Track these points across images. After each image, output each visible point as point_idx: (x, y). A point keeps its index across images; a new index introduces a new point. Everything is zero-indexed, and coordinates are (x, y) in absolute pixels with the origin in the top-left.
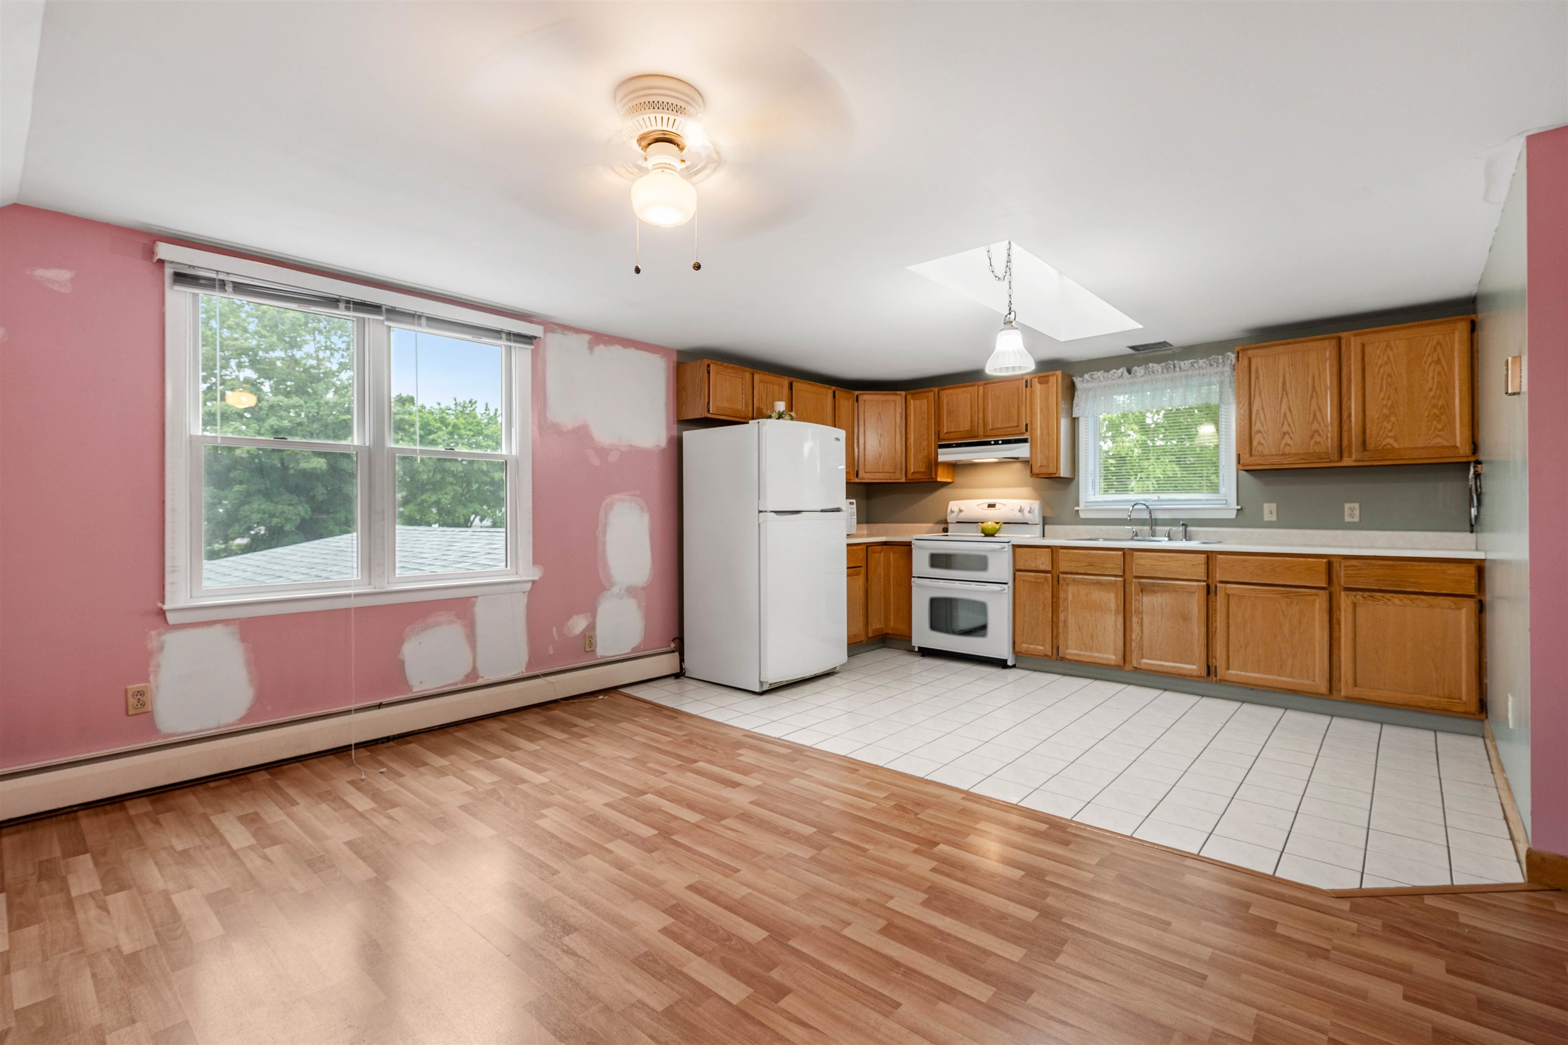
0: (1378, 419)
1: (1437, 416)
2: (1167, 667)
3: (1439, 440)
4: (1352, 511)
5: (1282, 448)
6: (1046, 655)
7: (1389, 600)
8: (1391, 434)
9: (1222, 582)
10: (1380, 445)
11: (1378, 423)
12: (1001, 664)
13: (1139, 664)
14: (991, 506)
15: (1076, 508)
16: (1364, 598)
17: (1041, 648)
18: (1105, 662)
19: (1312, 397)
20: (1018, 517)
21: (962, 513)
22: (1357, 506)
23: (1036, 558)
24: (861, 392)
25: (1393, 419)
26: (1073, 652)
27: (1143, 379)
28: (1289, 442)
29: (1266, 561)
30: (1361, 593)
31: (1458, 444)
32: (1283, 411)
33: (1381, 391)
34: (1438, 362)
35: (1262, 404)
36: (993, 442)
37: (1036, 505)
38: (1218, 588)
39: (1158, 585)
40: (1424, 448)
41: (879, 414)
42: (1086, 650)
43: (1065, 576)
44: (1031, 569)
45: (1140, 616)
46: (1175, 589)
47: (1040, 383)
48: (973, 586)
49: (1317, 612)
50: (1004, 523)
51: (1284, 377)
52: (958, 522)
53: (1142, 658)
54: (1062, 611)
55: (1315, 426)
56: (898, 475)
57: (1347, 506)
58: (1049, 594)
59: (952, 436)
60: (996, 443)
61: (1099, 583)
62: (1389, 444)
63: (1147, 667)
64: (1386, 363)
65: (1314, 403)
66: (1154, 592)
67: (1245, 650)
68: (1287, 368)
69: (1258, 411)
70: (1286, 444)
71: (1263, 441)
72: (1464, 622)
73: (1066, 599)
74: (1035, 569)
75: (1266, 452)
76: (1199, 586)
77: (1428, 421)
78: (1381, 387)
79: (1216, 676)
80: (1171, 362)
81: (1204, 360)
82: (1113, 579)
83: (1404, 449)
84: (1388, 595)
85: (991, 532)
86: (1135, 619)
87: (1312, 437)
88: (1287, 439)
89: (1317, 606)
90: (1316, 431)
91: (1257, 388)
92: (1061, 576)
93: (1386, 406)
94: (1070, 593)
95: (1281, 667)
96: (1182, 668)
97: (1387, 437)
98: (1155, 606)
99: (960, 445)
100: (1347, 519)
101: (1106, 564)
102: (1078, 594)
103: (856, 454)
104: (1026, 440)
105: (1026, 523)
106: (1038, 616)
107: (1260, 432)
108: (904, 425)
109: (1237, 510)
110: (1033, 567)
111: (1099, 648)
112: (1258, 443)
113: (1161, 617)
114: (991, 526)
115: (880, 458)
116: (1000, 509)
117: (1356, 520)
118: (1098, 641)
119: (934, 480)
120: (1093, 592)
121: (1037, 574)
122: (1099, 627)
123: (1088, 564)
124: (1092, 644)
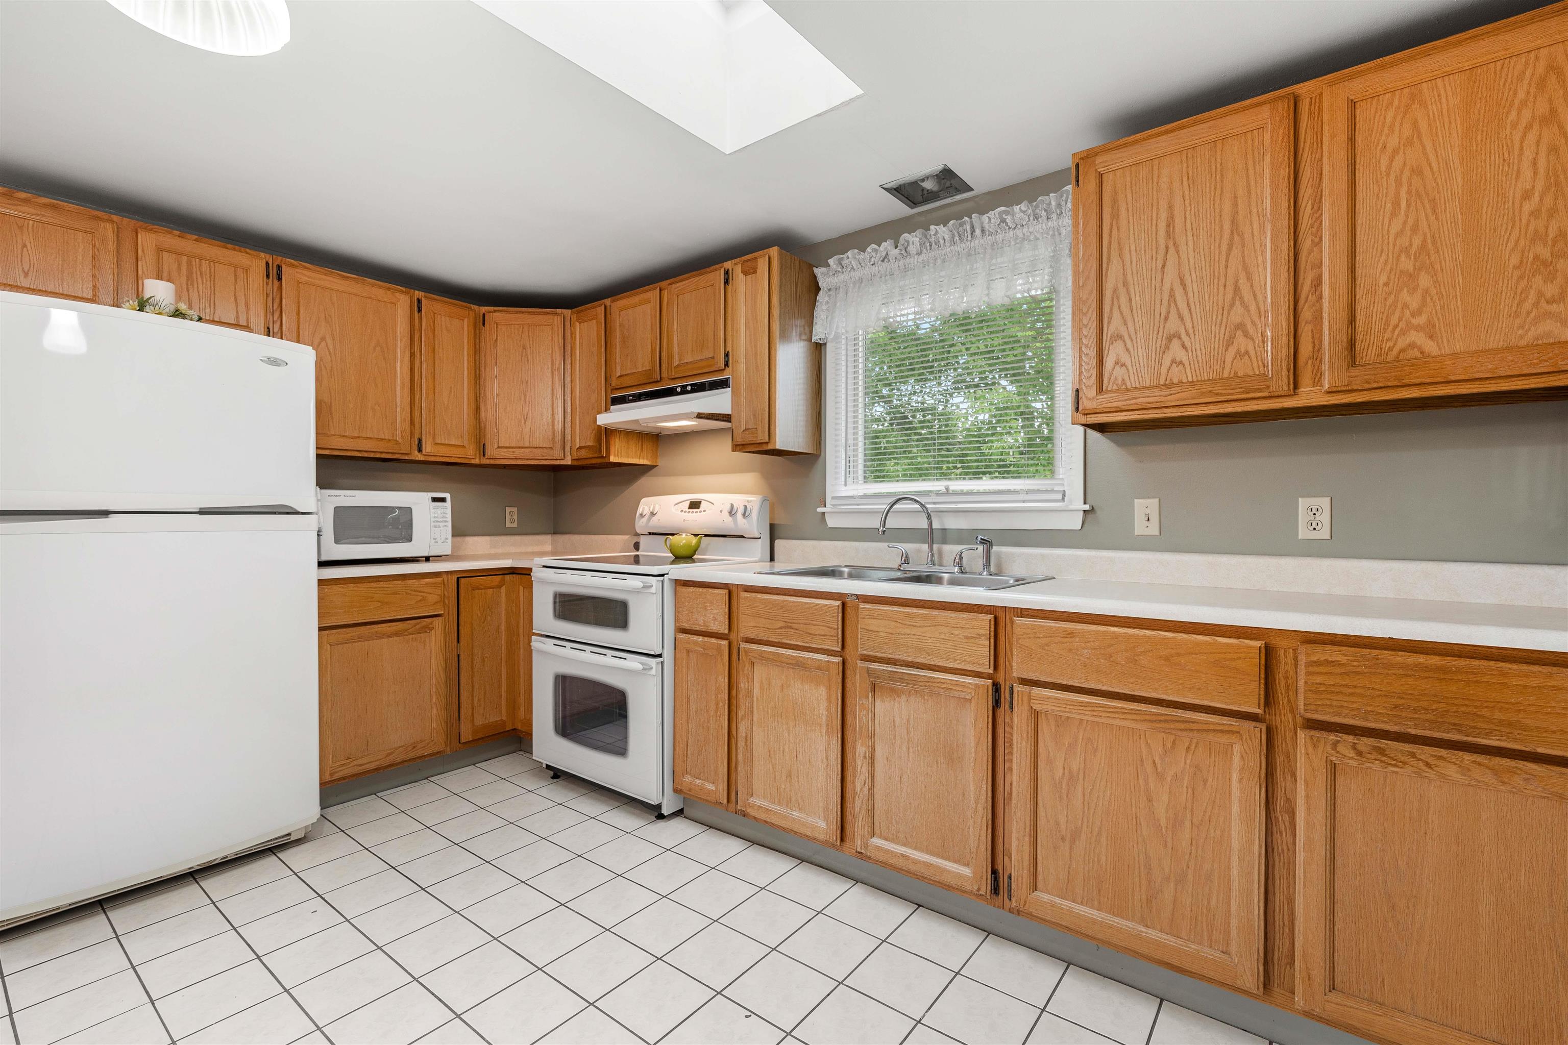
0: (1387, 284)
1: (1545, 263)
2: (916, 862)
4: (1314, 515)
5: (1164, 370)
6: (719, 804)
7: (1428, 765)
8: (1421, 320)
9: (1024, 682)
10: (1391, 349)
11: (1388, 294)
12: (655, 811)
13: (866, 846)
14: (695, 505)
15: (820, 510)
16: (1360, 754)
17: (711, 787)
18: (809, 833)
19: (1230, 247)
20: (728, 524)
21: (654, 518)
22: (1325, 503)
23: (705, 608)
24: (492, 308)
25: (1424, 280)
26: (758, 802)
28: (1181, 355)
29: (1116, 637)
30: (1350, 739)
32: (1167, 286)
33: (1394, 214)
35: (1124, 275)
36: (679, 390)
37: (754, 502)
38: (1015, 695)
39: (903, 678)
40: (1508, 349)
41: (524, 348)
42: (779, 803)
43: (748, 646)
44: (697, 628)
45: (870, 743)
46: (932, 689)
47: (745, 273)
48: (609, 657)
49: (1235, 776)
50: (706, 536)
51: (1170, 208)
52: (650, 534)
53: (874, 834)
54: (742, 719)
55: (1237, 315)
56: (557, 453)
58: (723, 679)
59: (628, 381)
60: (684, 391)
61: (800, 665)
62: (1413, 346)
63: (880, 856)
64: (1409, 142)
65: (1234, 259)
66: (894, 692)
67: (1071, 848)
68: (1176, 185)
69: (1115, 290)
70: (1173, 361)
71: (1125, 358)
73: (750, 692)
74: (703, 629)
75: (1132, 382)
76: (977, 686)
77: (1521, 278)
78: (1396, 204)
79: (1010, 899)
81: (1023, 206)
82: (824, 658)
83: (1454, 355)
84: (1427, 752)
85: (683, 552)
86: (861, 749)
87: (1230, 342)
88: (1176, 350)
89: (1237, 759)
90: (1240, 326)
91: (1114, 239)
92: (742, 645)
93: (1406, 251)
94: (756, 681)
95: (1149, 901)
96: (943, 870)
97: (1409, 327)
98: (897, 723)
99: (639, 398)
100: (1303, 533)
101: (813, 627)
102: (769, 684)
103: (483, 415)
104: (724, 384)
105: (742, 537)
106: (708, 722)
107: (1121, 337)
108: (568, 367)
109: (1085, 511)
110: (700, 625)
111: (800, 801)
112: (1117, 363)
113: (904, 749)
114: (684, 541)
115: (525, 423)
116: (704, 511)
117: (1324, 533)
118: (799, 786)
119: (606, 460)
120: (792, 682)
121: (706, 639)
122: (801, 756)
123: (783, 624)
124: (791, 790)
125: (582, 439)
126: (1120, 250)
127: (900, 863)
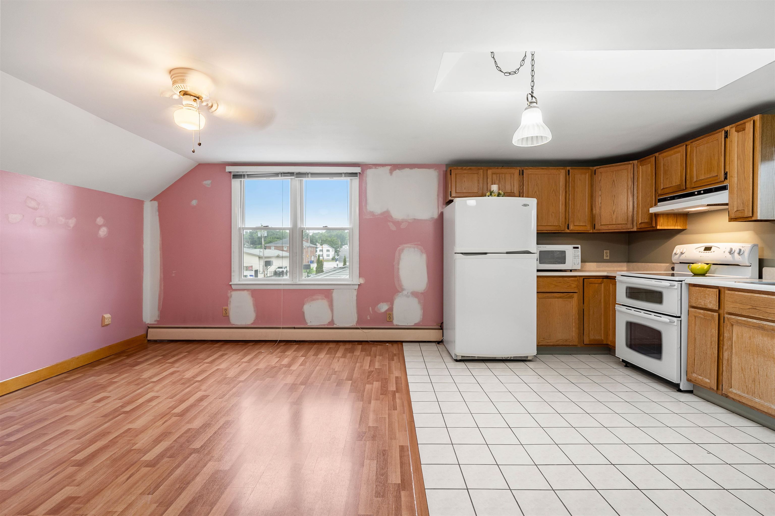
6: (712, 389)
12: (676, 387)
14: (708, 249)
17: (707, 380)
18: (766, 411)
20: (728, 258)
21: (682, 255)
23: (705, 297)
24: (599, 167)
26: (735, 391)
36: (696, 193)
41: (614, 181)
43: (730, 316)
44: (701, 306)
48: (652, 316)
52: (681, 263)
54: (726, 351)
56: (629, 226)
58: (715, 332)
59: (666, 191)
60: (699, 193)
61: (760, 327)
73: (731, 339)
74: (704, 307)
82: (774, 325)
92: (726, 316)
94: (734, 333)
99: (673, 198)
101: (769, 309)
102: (742, 336)
103: (594, 212)
104: (724, 188)
105: (738, 265)
106: (706, 350)
108: (635, 187)
110: (702, 305)
111: (760, 394)
115: (614, 214)
116: (714, 252)
118: (760, 387)
119: (655, 228)
120: (756, 336)
121: (705, 312)
122: (761, 373)
123: (751, 307)
124: (755, 388)
125: (641, 219)
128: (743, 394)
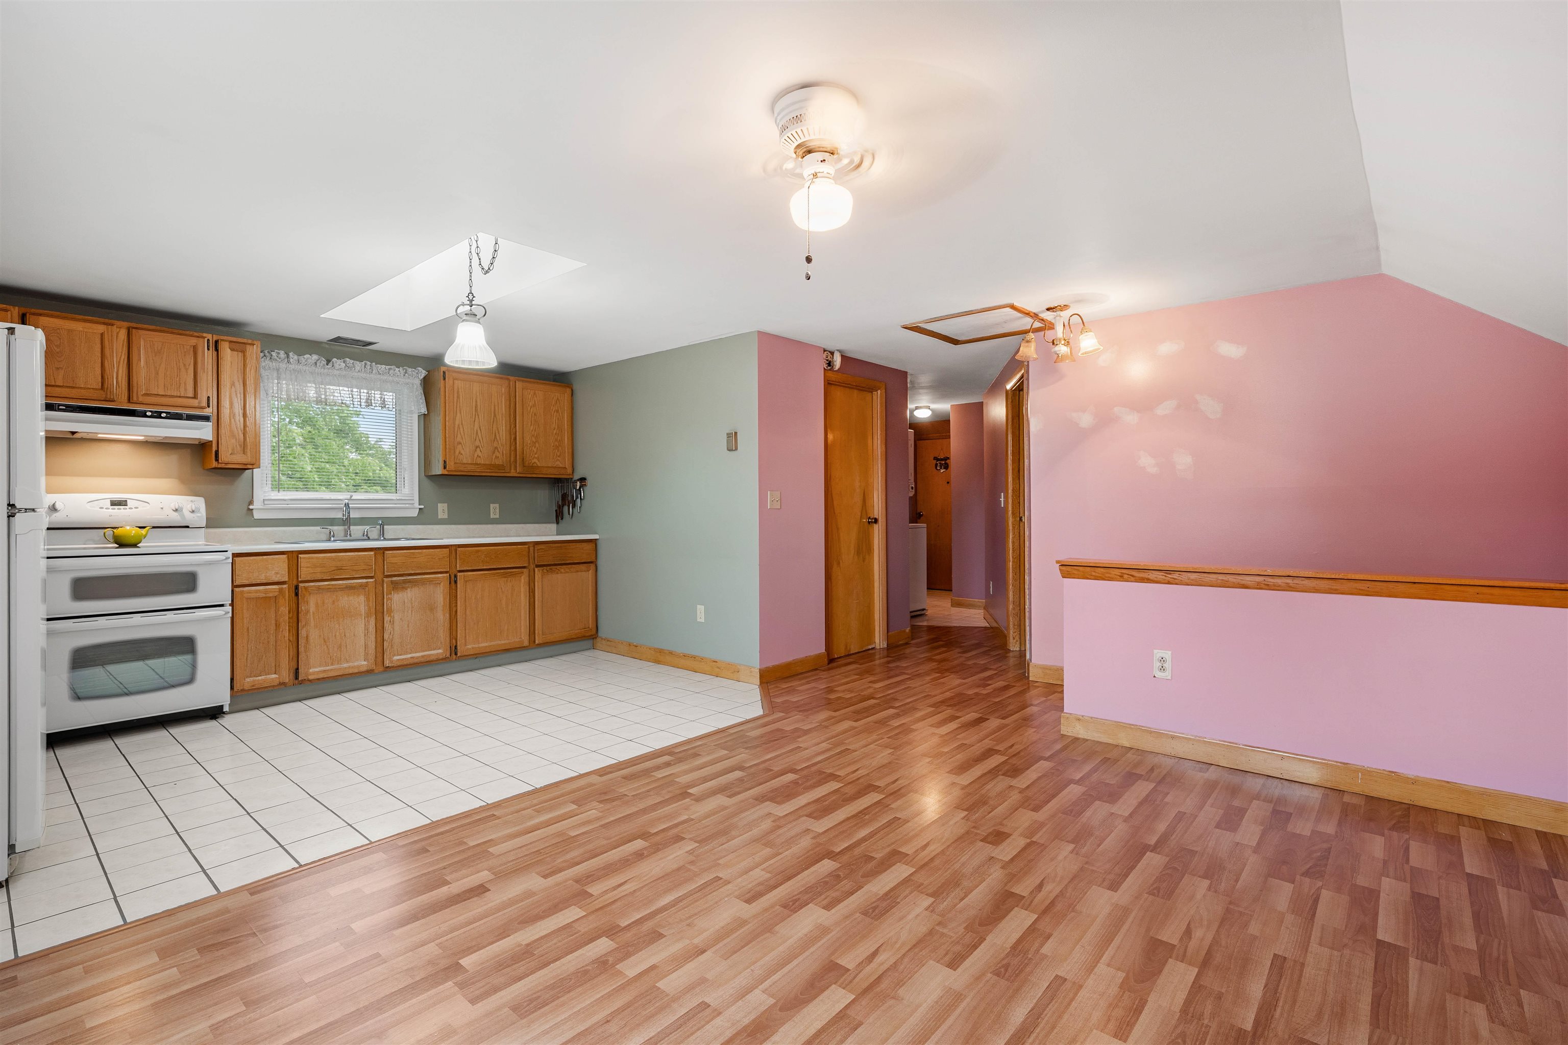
0: (530, 444)
1: (558, 447)
2: (417, 658)
3: (558, 463)
4: (494, 510)
5: (475, 458)
6: (282, 684)
7: (559, 571)
8: (536, 456)
9: (460, 571)
10: (531, 463)
11: (530, 447)
12: (214, 713)
13: (392, 662)
14: (118, 503)
15: (250, 507)
16: (548, 571)
17: (274, 676)
18: (356, 671)
19: (493, 422)
20: (175, 519)
21: (56, 515)
22: (497, 505)
23: (266, 568)
25: (537, 445)
26: (316, 670)
27: (338, 372)
28: (480, 454)
29: (492, 550)
30: (547, 568)
31: (567, 467)
32: (475, 429)
33: (531, 424)
34: (557, 411)
35: (461, 421)
36: (149, 414)
37: (200, 503)
38: (458, 577)
39: (410, 581)
40: (552, 467)
42: (332, 664)
43: (306, 584)
44: (259, 582)
45: (392, 615)
46: (423, 583)
47: (232, 350)
48: (170, 616)
49: (522, 585)
50: (154, 527)
51: (476, 401)
53: (394, 655)
54: (304, 626)
55: (496, 442)
57: (492, 506)
58: (284, 610)
60: (157, 415)
61: (346, 588)
62: (535, 463)
63: (399, 663)
64: (534, 406)
65: (495, 426)
66: (404, 589)
67: (478, 624)
68: (477, 394)
69: (459, 426)
70: (478, 456)
71: (462, 452)
72: (590, 579)
73: (308, 612)
74: (264, 581)
75: (465, 461)
76: (444, 577)
77: (554, 449)
78: (531, 422)
79: (456, 654)
80: (369, 363)
81: (401, 369)
82: (364, 581)
83: (542, 467)
84: (558, 567)
85: (133, 541)
86: (387, 619)
87: (494, 452)
88: (478, 452)
89: (523, 580)
90: (496, 448)
91: (458, 406)
92: (301, 585)
93: (533, 436)
94: (311, 604)
95: (501, 633)
96: (429, 655)
97: (534, 457)
98: (406, 602)
99: (76, 409)
100: (492, 516)
101: (356, 567)
102: (323, 603)
104: (206, 418)
105: (188, 527)
107: (461, 443)
109: (420, 509)
110: (261, 580)
111: (346, 655)
112: (459, 453)
113: (410, 612)
114: (133, 532)
116: (136, 507)
117: (497, 516)
118: (346, 650)
120: (340, 598)
121: (265, 587)
122: (348, 635)
123: (336, 568)
124: (341, 655)
126: (460, 411)
127: (411, 661)
128: (328, 668)
